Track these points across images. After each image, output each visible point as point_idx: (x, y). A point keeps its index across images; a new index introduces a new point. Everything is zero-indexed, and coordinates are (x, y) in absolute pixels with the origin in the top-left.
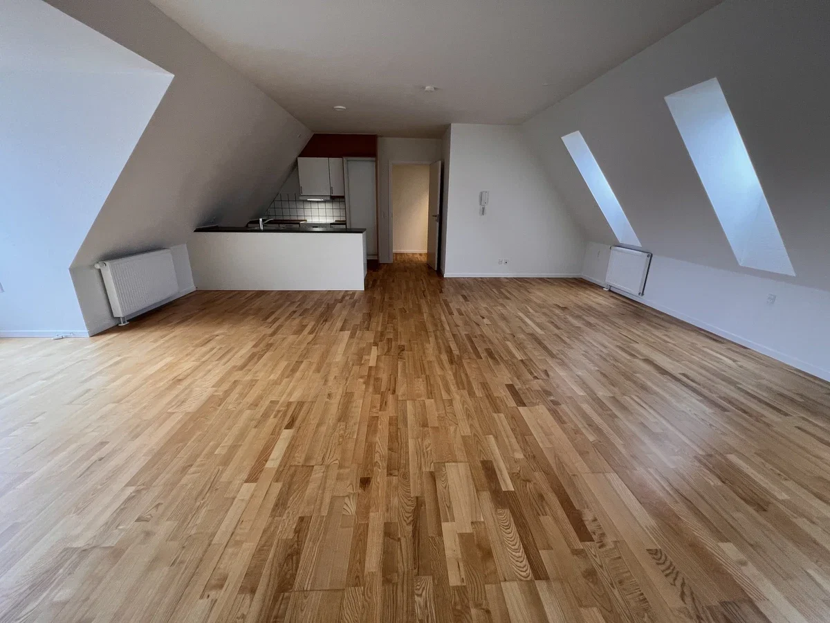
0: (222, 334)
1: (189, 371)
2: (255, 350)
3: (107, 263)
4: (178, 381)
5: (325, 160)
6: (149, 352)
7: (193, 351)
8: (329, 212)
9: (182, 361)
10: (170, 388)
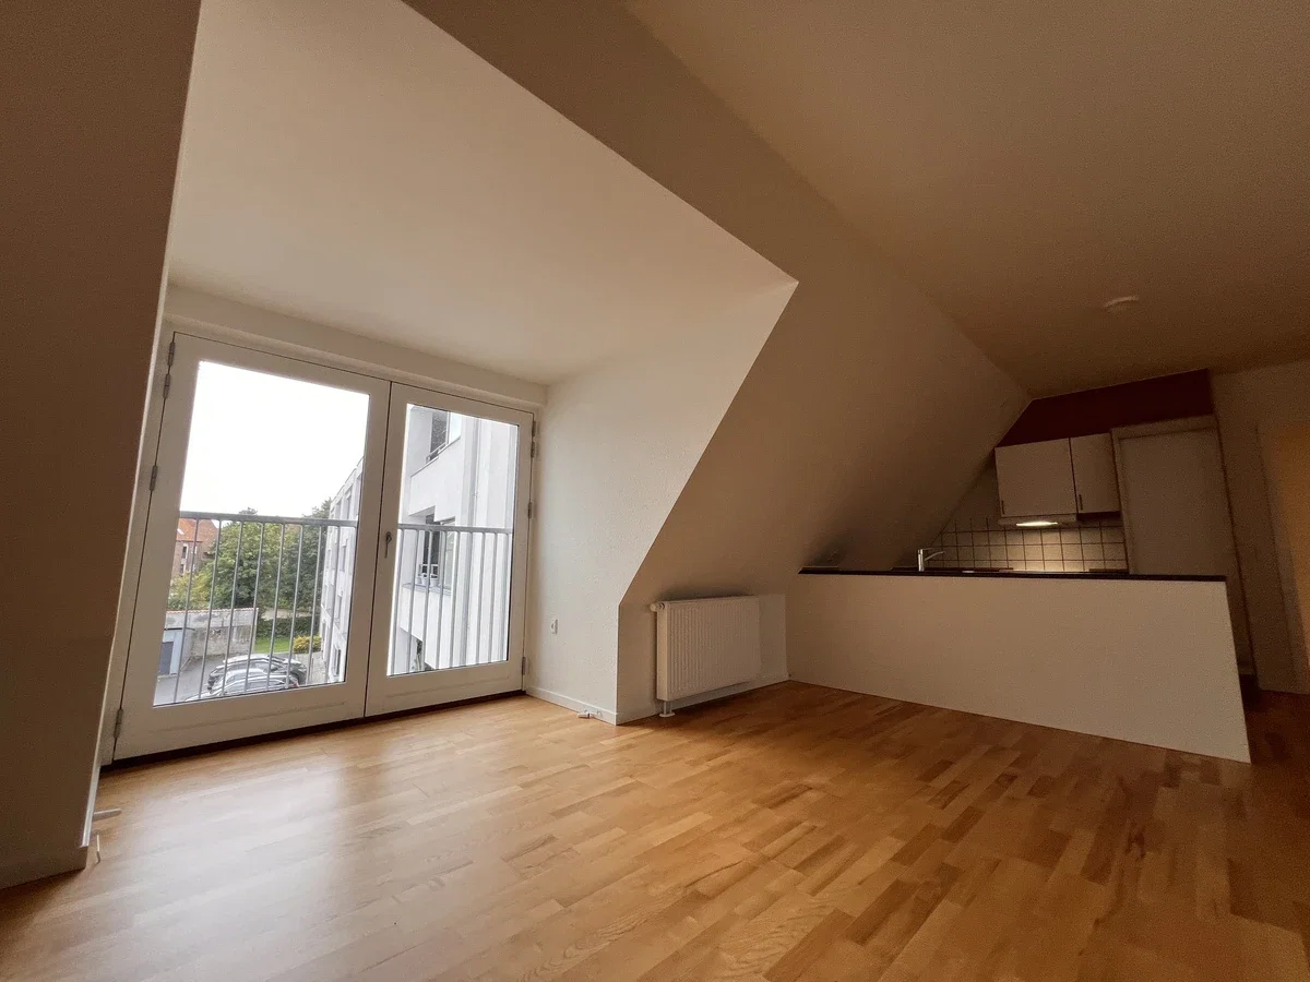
0: (821, 788)
1: (726, 875)
2: (905, 874)
3: (666, 604)
4: (696, 898)
5: (1062, 443)
6: (677, 784)
7: (753, 813)
8: (1072, 551)
9: (723, 835)
10: (671, 916)
